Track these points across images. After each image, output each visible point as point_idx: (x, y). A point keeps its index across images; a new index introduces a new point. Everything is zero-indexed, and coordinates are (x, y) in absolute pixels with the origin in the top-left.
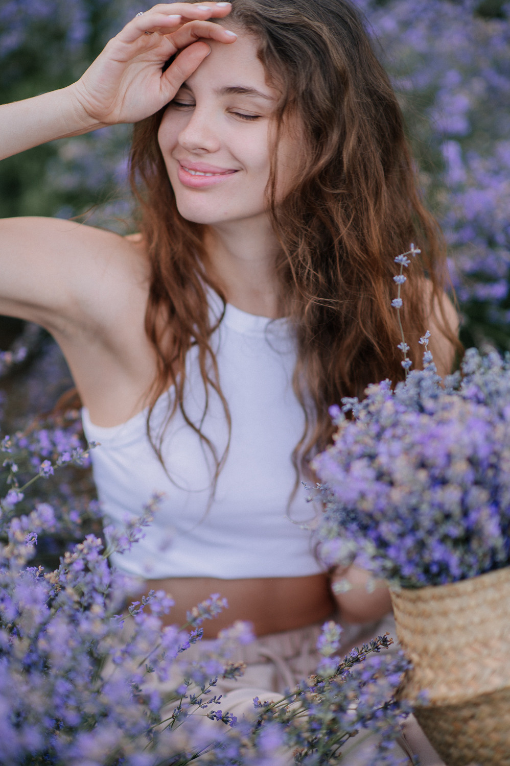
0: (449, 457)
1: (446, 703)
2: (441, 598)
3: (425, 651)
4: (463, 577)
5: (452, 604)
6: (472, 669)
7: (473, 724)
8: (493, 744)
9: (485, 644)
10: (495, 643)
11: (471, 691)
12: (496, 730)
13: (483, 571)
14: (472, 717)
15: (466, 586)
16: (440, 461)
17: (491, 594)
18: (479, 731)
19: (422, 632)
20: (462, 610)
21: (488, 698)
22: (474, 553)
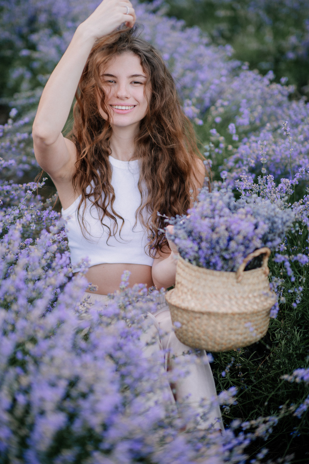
0: (239, 233)
1: (193, 310)
2: (206, 274)
3: (192, 290)
4: (220, 270)
5: (210, 278)
6: (207, 301)
7: (198, 320)
8: (202, 329)
9: (216, 295)
10: (219, 296)
11: (204, 310)
12: (206, 325)
13: (226, 271)
14: (199, 318)
15: (217, 273)
16: (235, 232)
17: (224, 279)
18: (199, 323)
19: (193, 283)
20: (212, 281)
21: (209, 314)
22: (227, 265)
